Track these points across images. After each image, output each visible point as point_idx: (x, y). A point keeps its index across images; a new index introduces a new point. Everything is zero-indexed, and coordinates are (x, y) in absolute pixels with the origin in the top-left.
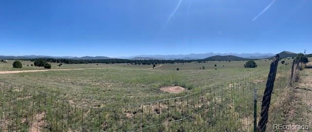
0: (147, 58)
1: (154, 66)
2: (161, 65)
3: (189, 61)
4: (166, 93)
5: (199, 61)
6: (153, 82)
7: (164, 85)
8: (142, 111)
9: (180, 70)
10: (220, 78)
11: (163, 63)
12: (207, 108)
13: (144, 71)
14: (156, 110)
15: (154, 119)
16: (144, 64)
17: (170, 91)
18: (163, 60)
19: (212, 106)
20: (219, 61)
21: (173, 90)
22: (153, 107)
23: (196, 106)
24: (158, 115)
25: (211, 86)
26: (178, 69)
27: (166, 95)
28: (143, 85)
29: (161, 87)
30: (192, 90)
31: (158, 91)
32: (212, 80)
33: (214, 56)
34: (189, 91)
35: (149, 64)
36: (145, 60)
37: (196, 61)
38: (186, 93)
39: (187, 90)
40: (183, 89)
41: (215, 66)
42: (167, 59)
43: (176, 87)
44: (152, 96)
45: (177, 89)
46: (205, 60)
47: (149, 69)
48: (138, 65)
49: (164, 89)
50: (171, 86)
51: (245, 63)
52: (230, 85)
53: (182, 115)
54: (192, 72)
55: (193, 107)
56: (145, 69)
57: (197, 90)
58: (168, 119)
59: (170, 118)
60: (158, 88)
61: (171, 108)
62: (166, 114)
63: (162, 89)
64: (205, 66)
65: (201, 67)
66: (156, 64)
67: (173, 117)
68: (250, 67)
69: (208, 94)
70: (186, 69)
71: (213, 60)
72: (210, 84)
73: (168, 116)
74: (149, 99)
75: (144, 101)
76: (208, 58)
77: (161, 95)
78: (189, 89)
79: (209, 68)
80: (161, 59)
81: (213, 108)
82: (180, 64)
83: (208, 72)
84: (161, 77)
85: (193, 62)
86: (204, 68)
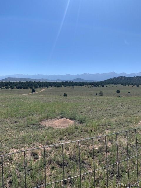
0: (23, 79)
1: (34, 91)
2: (43, 89)
3: (82, 84)
4: (49, 128)
5: (95, 84)
6: (31, 114)
7: (47, 118)
8: (11, 160)
9: (67, 97)
10: (125, 111)
11: (47, 86)
12: (108, 152)
13: (19, 98)
14: (34, 155)
15: (29, 167)
16: (19, 88)
17: (55, 125)
18: (46, 83)
20: (122, 84)
21: (58, 124)
22: (29, 151)
23: (91, 147)
24: (36, 161)
25: (112, 120)
26: (65, 95)
27: (49, 131)
28: (15, 119)
29: (41, 120)
30: (85, 124)
31: (38, 126)
32: (114, 112)
34: (80, 125)
35: (26, 88)
36: (20, 83)
37: (91, 84)
38: (77, 128)
39: (78, 125)
40: (72, 122)
41: (118, 92)
42: (52, 80)
43: (63, 119)
44: (28, 134)
45: (63, 123)
46: (103, 84)
47: (26, 95)
48: (10, 89)
49: (47, 124)
50: (55, 118)
53: (70, 159)
54: (85, 100)
55: (86, 148)
56: (19, 96)
58: (50, 166)
59: (53, 165)
60: (38, 122)
61: (56, 149)
62: (48, 158)
63: (43, 123)
64: (103, 91)
65: (98, 92)
66: (36, 88)
67: (57, 162)
69: (107, 132)
70: (77, 95)
71: (116, 84)
72: (111, 117)
73: (51, 162)
74: (24, 139)
75: (16, 143)
77: (41, 132)
78: (81, 122)
79: (109, 94)
80: (44, 81)
82: (68, 88)
83: (108, 100)
84: (43, 106)
85: (86, 86)
86: (101, 94)
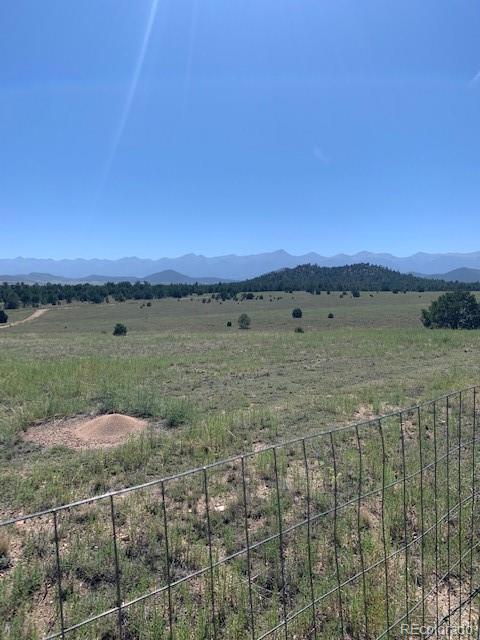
2: (39, 313)
3: (179, 291)
4: (57, 451)
5: (225, 291)
7: (48, 416)
9: (129, 336)
10: (315, 375)
11: (52, 301)
12: (258, 516)
17: (79, 441)
18: (49, 287)
19: (280, 504)
21: (90, 434)
23: (201, 508)
25: (275, 409)
26: (120, 331)
29: (27, 425)
30: (183, 429)
31: (12, 448)
32: (281, 381)
33: (292, 266)
34: (169, 434)
37: (210, 289)
38: (154, 446)
39: (160, 431)
40: (139, 425)
41: (297, 315)
42: (72, 277)
43: (107, 417)
45: (110, 429)
46: (249, 289)
49: (48, 436)
50: (81, 413)
51: (427, 306)
52: (363, 410)
53: (129, 554)
54: (189, 345)
55: (186, 511)
57: (208, 427)
59: (63, 584)
60: (14, 431)
61: (77, 527)
62: (47, 562)
63: (33, 436)
64: (250, 315)
65: (235, 317)
66: (12, 306)
67: (80, 574)
68: (454, 327)
69: (258, 448)
71: (290, 290)
72: (273, 398)
73: (56, 574)
76: (264, 277)
77: (25, 470)
78: (172, 425)
79: (269, 325)
80: (42, 283)
81: (287, 517)
82: (131, 305)
83: (265, 342)
84: (34, 371)
85: (195, 297)
86: (244, 324)
